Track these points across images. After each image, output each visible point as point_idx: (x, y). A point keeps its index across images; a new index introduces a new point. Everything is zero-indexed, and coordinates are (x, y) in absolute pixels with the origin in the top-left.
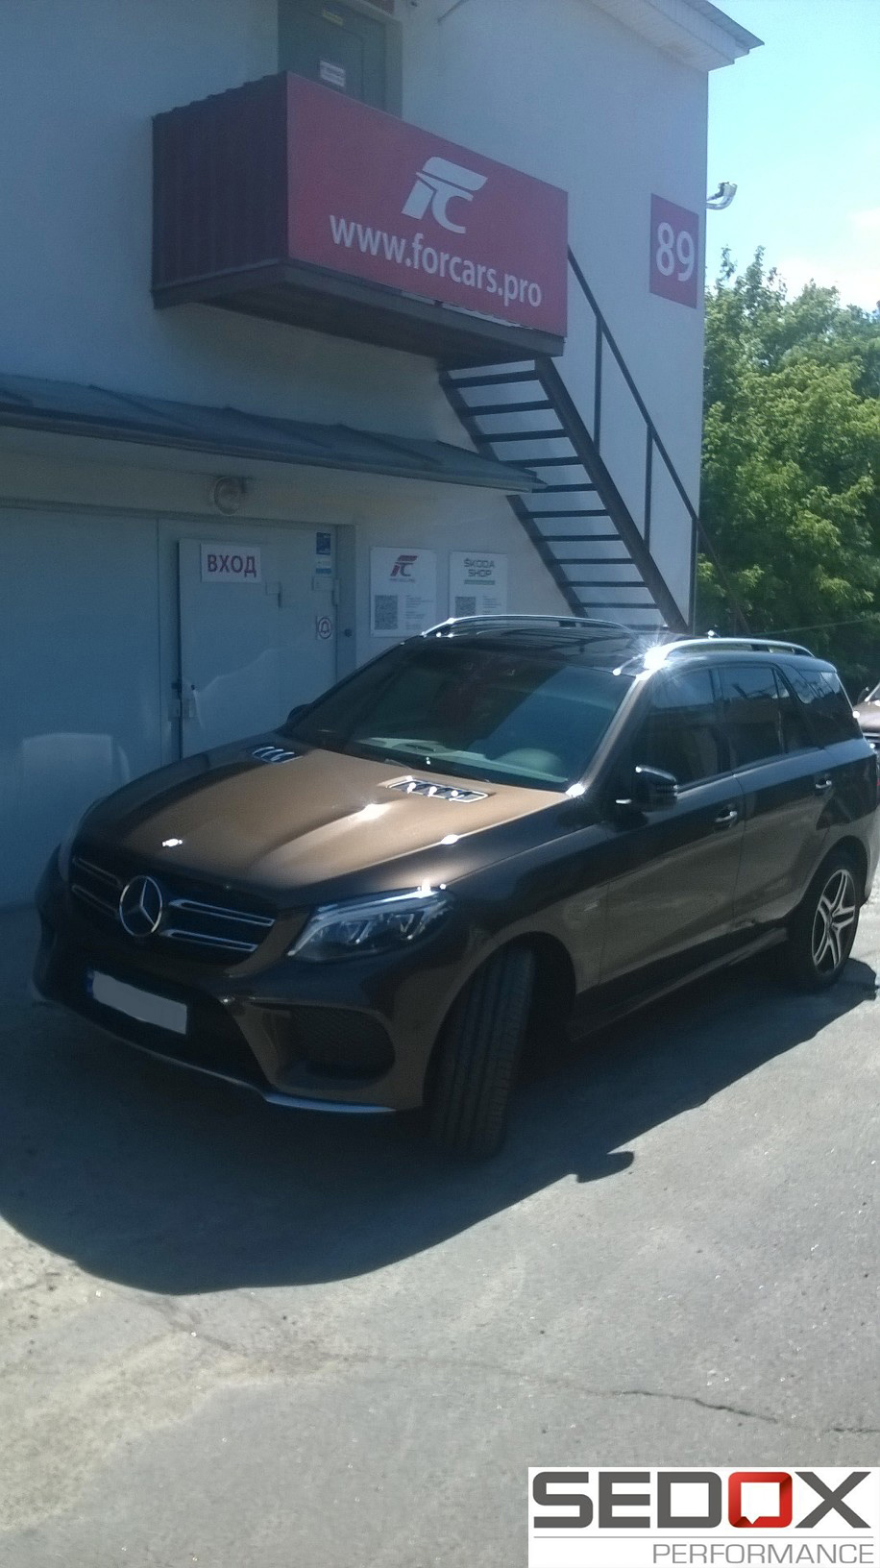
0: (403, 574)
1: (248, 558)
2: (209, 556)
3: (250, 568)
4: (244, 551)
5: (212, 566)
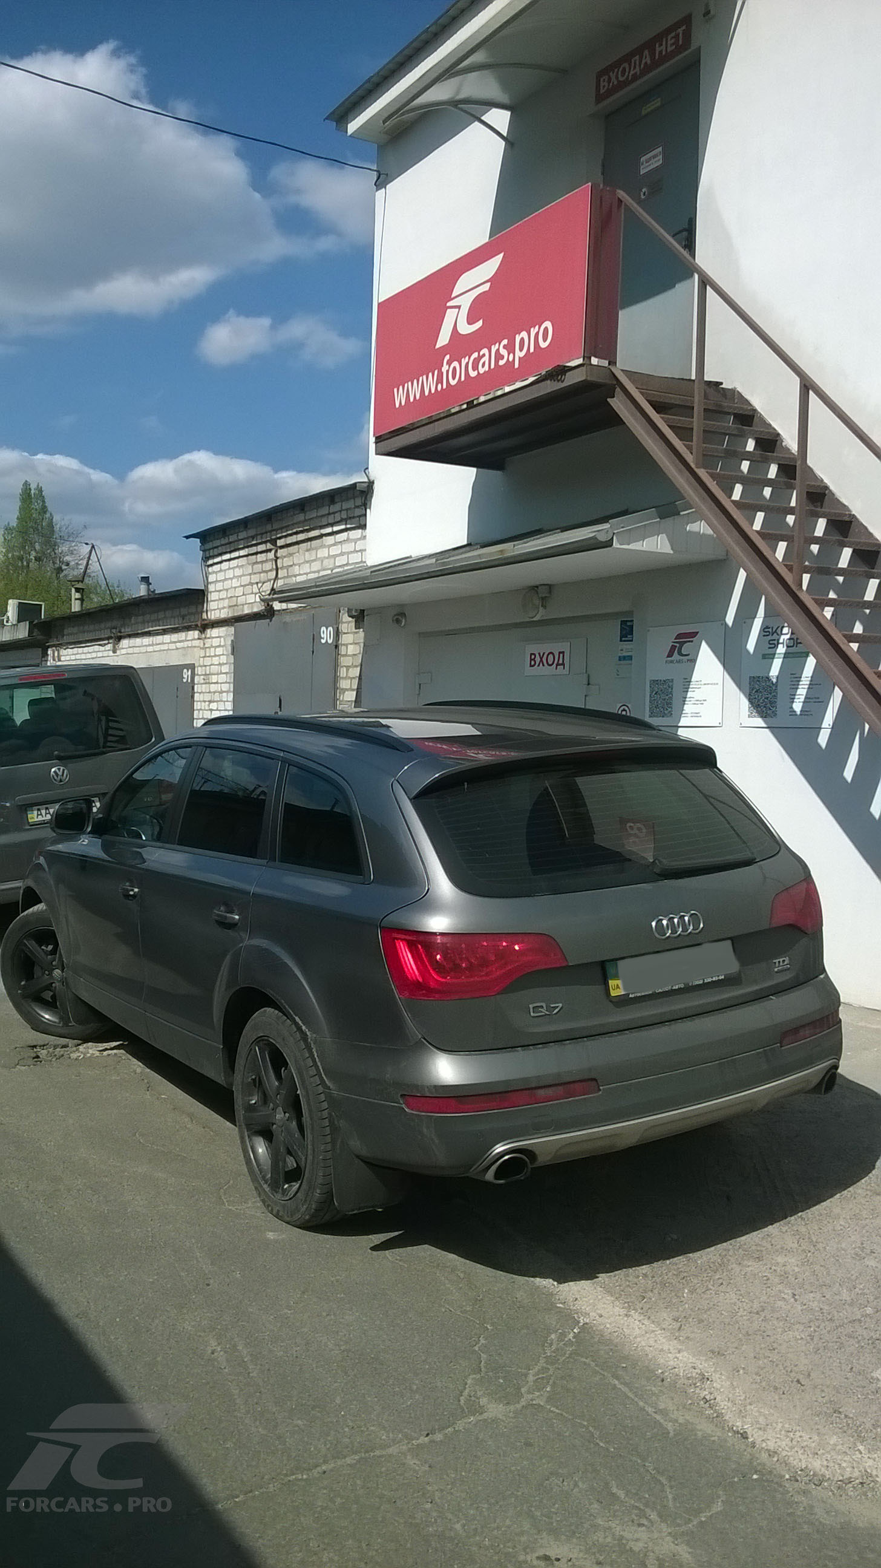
0: (680, 654)
1: (560, 653)
2: (531, 654)
3: (561, 662)
4: (556, 648)
5: (533, 663)
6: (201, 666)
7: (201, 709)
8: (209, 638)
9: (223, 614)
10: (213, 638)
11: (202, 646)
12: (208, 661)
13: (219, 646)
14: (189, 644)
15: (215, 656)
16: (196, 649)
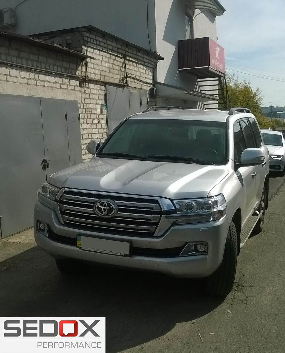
6: (83, 104)
7: (85, 128)
8: (88, 88)
9: (98, 78)
10: (91, 89)
11: (83, 90)
12: (88, 101)
13: (96, 94)
14: (73, 88)
15: (93, 99)
16: (77, 93)
